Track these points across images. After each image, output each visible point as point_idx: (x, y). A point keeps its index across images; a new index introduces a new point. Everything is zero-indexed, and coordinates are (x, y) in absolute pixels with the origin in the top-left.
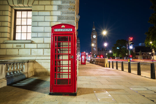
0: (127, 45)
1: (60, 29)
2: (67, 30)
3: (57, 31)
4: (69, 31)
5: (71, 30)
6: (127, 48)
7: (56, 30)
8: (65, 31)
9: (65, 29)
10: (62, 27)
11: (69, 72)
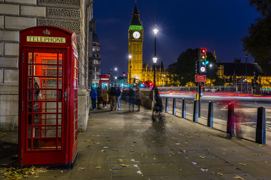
0: (196, 65)
1: (39, 38)
2: (54, 40)
3: (32, 40)
4: (59, 42)
5: (64, 41)
6: (196, 70)
7: (30, 39)
8: (50, 41)
9: (50, 38)
10: (44, 32)
11: (57, 125)
